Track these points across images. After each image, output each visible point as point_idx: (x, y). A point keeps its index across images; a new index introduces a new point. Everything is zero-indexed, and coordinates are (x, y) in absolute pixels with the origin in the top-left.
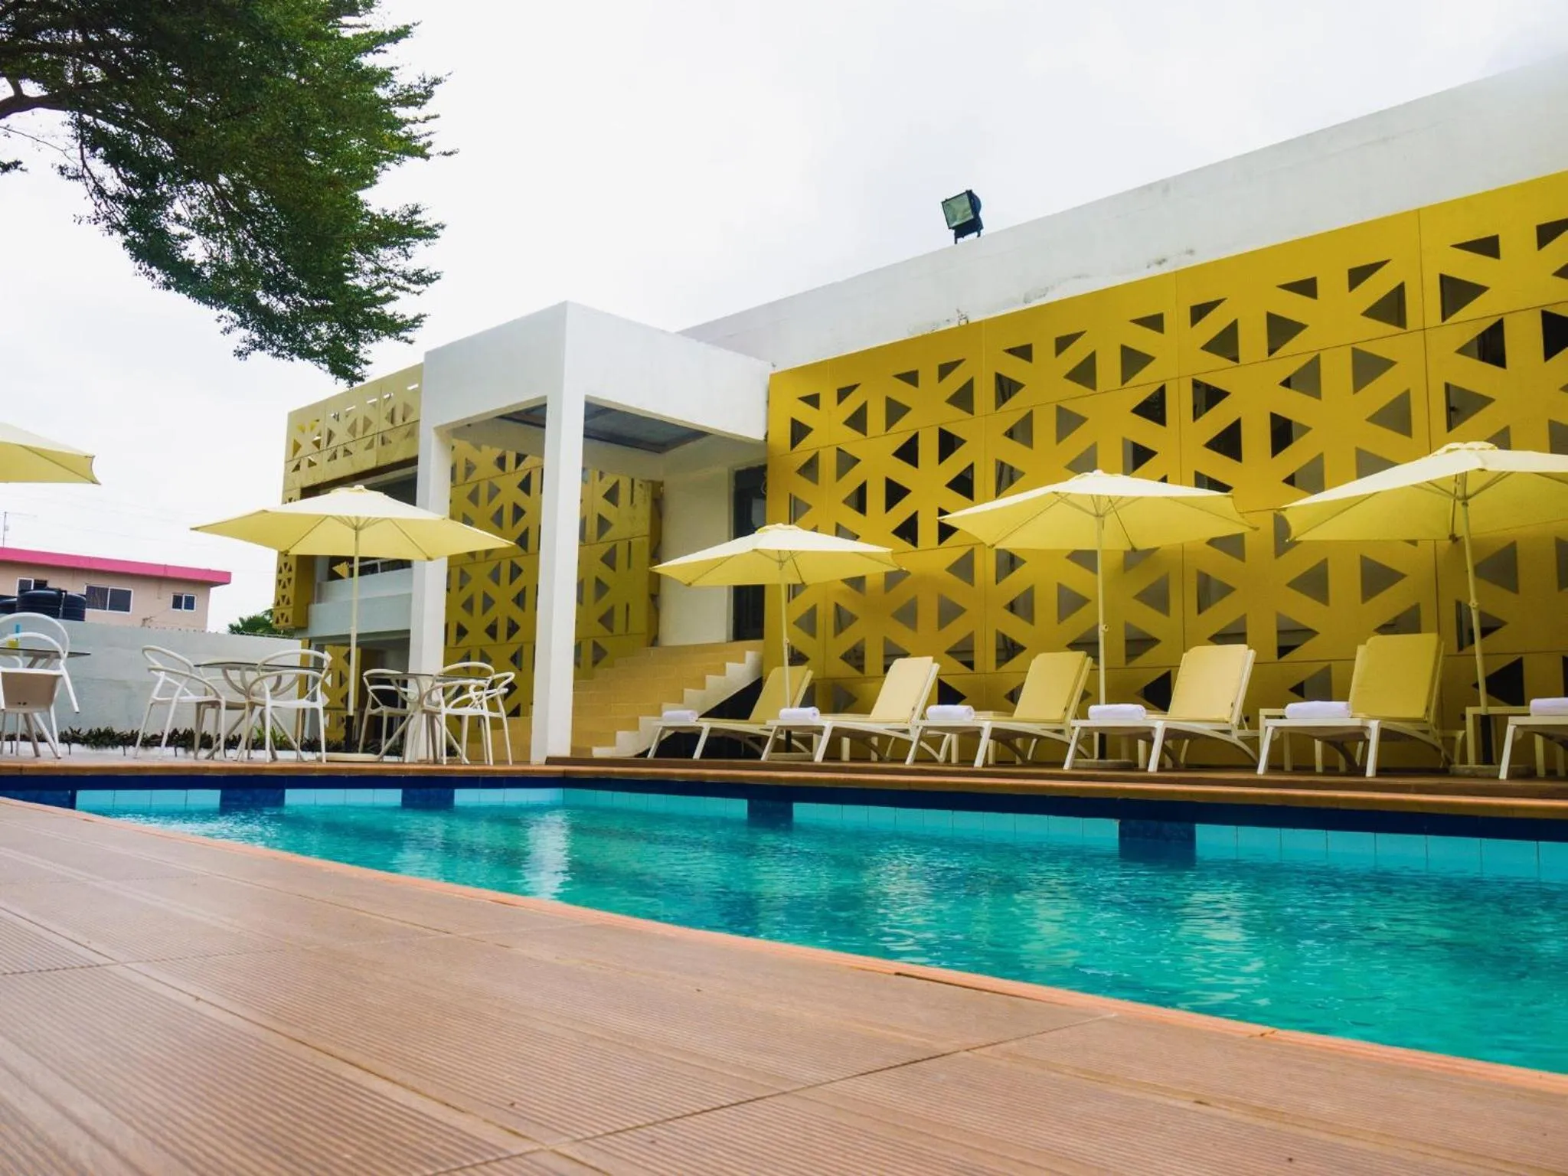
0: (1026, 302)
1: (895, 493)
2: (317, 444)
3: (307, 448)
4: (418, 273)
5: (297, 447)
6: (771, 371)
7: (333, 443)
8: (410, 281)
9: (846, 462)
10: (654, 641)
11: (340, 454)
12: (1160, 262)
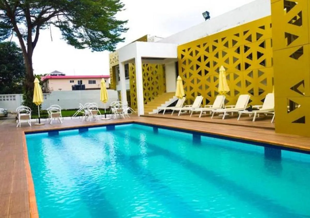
0: (217, 31)
1: (198, 67)
2: (113, 59)
3: (112, 60)
4: (125, 29)
5: (111, 60)
6: (178, 45)
7: (116, 59)
8: (124, 30)
9: (190, 61)
10: (165, 92)
11: (117, 61)
12: (239, 23)
